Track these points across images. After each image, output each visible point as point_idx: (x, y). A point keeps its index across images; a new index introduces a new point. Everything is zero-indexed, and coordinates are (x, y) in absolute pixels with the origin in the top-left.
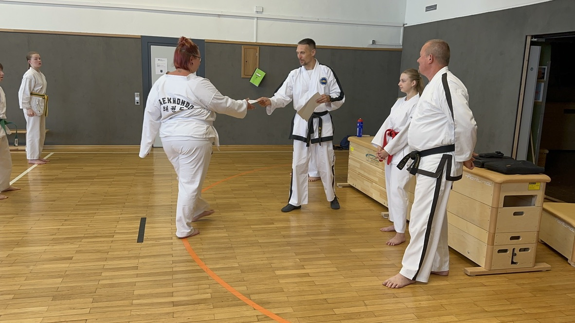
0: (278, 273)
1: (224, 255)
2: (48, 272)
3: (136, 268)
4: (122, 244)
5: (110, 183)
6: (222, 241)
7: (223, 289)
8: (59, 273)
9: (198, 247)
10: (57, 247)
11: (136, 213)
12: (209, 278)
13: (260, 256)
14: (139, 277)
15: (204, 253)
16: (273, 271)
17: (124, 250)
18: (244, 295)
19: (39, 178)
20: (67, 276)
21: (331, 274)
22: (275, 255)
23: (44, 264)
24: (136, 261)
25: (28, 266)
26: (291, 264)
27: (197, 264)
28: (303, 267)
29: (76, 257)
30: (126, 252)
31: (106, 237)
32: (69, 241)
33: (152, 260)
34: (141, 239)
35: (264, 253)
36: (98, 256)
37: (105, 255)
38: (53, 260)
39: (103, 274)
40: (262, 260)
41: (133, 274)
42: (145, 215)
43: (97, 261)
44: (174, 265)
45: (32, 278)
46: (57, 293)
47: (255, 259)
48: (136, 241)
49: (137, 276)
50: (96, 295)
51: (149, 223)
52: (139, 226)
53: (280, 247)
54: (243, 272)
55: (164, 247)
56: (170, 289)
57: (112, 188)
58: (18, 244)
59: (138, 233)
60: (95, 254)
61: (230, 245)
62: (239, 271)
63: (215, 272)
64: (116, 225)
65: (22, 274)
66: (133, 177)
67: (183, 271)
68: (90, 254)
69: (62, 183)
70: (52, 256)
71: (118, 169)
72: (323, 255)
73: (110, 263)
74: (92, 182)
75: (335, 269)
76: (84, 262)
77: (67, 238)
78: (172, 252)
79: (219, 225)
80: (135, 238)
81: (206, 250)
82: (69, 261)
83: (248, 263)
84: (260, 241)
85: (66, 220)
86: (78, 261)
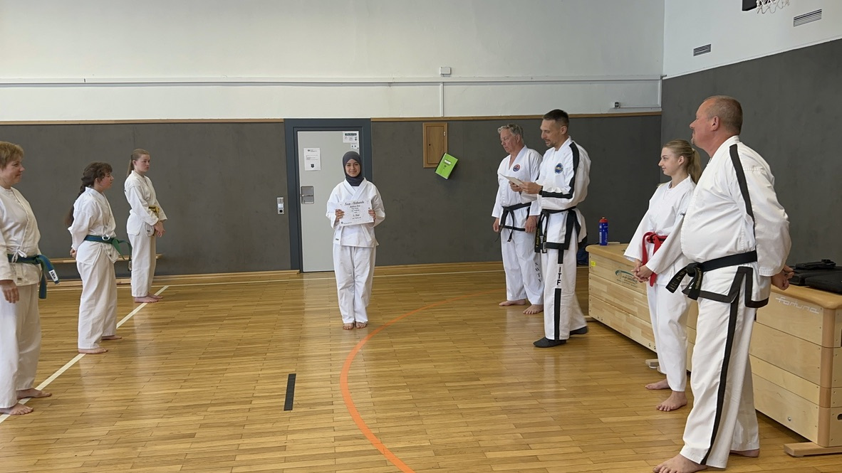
0: (490, 455)
1: (408, 429)
2: (160, 456)
3: (284, 448)
4: (264, 413)
5: (246, 325)
6: (405, 406)
8: (177, 458)
9: (370, 416)
10: (174, 420)
11: (281, 368)
12: (389, 463)
13: (462, 429)
14: (288, 462)
15: (380, 425)
16: (483, 452)
17: (267, 421)
19: (148, 322)
20: (188, 461)
21: (572, 457)
22: (484, 428)
23: (156, 445)
24: (283, 438)
25: (135, 448)
26: (508, 441)
27: (369, 442)
28: (527, 447)
29: (200, 433)
30: (269, 425)
31: (241, 403)
32: (191, 410)
33: (304, 436)
34: (289, 405)
35: (467, 424)
36: (230, 431)
37: (239, 430)
38: (169, 439)
39: (238, 458)
40: (464, 436)
41: (280, 458)
42: (294, 370)
43: (228, 439)
44: (336, 444)
45: (141, 464)
47: (454, 435)
48: (283, 408)
49: (286, 460)
51: (301, 381)
52: (286, 386)
53: (491, 415)
54: (437, 454)
55: (323, 416)
57: (248, 332)
58: (122, 416)
59: (285, 396)
60: (226, 428)
61: (416, 413)
62: (431, 453)
63: (396, 455)
64: (254, 385)
65: (126, 459)
66: (277, 316)
67: (350, 452)
68: (219, 429)
69: (180, 327)
70: (167, 433)
71: (257, 305)
72: (556, 428)
73: (247, 441)
74: (221, 325)
75: (580, 450)
76: (211, 441)
77: (187, 406)
78: (333, 424)
79: (399, 383)
80: (281, 404)
81: (381, 421)
82: (191, 440)
83: (444, 440)
84: (460, 407)
85: (185, 381)
86: (202, 440)
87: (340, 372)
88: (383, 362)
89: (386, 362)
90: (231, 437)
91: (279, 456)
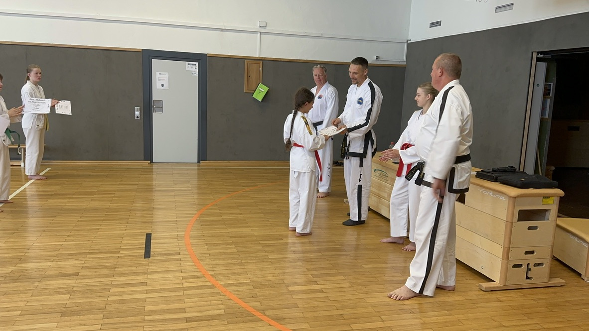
0: (291, 288)
1: (234, 271)
2: (54, 289)
3: (146, 284)
4: (129, 260)
5: (111, 199)
6: (231, 256)
7: (236, 305)
8: (66, 290)
9: (207, 263)
10: (62, 263)
11: (140, 229)
12: (221, 294)
13: (271, 272)
14: (149, 293)
15: (214, 269)
16: (286, 287)
17: (132, 266)
18: (259, 311)
19: (37, 193)
20: (74, 292)
21: (345, 289)
22: (286, 271)
23: (49, 281)
24: (145, 277)
25: (33, 283)
26: (303, 280)
27: (207, 280)
28: (316, 283)
29: (83, 273)
30: (133, 268)
31: (111, 252)
32: (74, 257)
33: (160, 276)
34: (147, 255)
35: (275, 268)
36: (105, 271)
37: (112, 271)
38: (59, 276)
39: (112, 290)
40: (274, 276)
41: (143, 290)
42: (150, 231)
43: (103, 277)
44: (184, 281)
45: (39, 294)
46: (65, 309)
47: (267, 275)
48: (143, 257)
49: (147, 292)
50: (107, 311)
51: (155, 239)
52: (145, 241)
53: (292, 262)
54: (255, 287)
55: (173, 263)
56: (183, 305)
57: (114, 203)
58: (21, 260)
59: (144, 248)
60: (101, 270)
61: (239, 261)
62: (251, 287)
63: (227, 288)
64: (121, 240)
65: (27, 290)
66: (135, 193)
67: (194, 287)
68: (96, 270)
69: (61, 198)
70: (57, 272)
71: (119, 185)
72: (335, 271)
73: (117, 279)
74: (93, 197)
75: (350, 285)
76: (92, 278)
77: (71, 254)
78: (181, 268)
79: (227, 241)
80: (142, 254)
81: (216, 266)
82: (75, 277)
83: (259, 279)
84: (270, 257)
85: (68, 236)
86: (84, 277)
87: (184, 233)
88: (216, 226)
89: (218, 226)
90: (106, 276)
91: (142, 289)
